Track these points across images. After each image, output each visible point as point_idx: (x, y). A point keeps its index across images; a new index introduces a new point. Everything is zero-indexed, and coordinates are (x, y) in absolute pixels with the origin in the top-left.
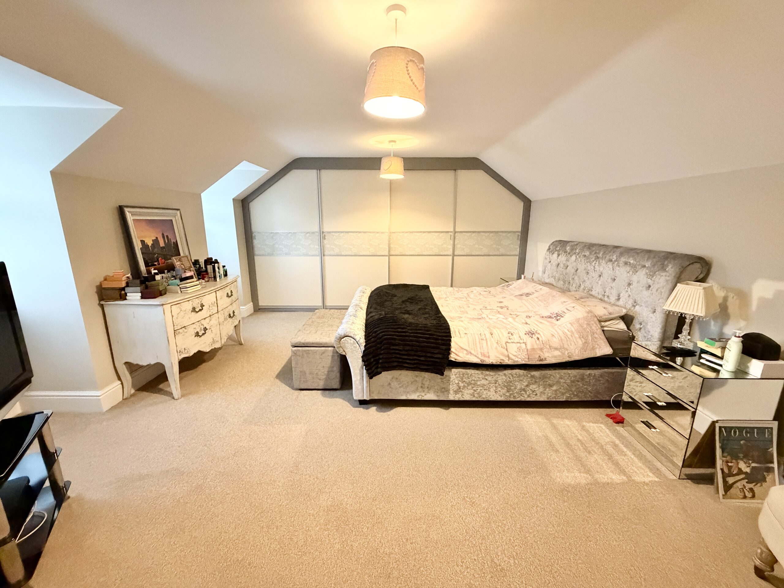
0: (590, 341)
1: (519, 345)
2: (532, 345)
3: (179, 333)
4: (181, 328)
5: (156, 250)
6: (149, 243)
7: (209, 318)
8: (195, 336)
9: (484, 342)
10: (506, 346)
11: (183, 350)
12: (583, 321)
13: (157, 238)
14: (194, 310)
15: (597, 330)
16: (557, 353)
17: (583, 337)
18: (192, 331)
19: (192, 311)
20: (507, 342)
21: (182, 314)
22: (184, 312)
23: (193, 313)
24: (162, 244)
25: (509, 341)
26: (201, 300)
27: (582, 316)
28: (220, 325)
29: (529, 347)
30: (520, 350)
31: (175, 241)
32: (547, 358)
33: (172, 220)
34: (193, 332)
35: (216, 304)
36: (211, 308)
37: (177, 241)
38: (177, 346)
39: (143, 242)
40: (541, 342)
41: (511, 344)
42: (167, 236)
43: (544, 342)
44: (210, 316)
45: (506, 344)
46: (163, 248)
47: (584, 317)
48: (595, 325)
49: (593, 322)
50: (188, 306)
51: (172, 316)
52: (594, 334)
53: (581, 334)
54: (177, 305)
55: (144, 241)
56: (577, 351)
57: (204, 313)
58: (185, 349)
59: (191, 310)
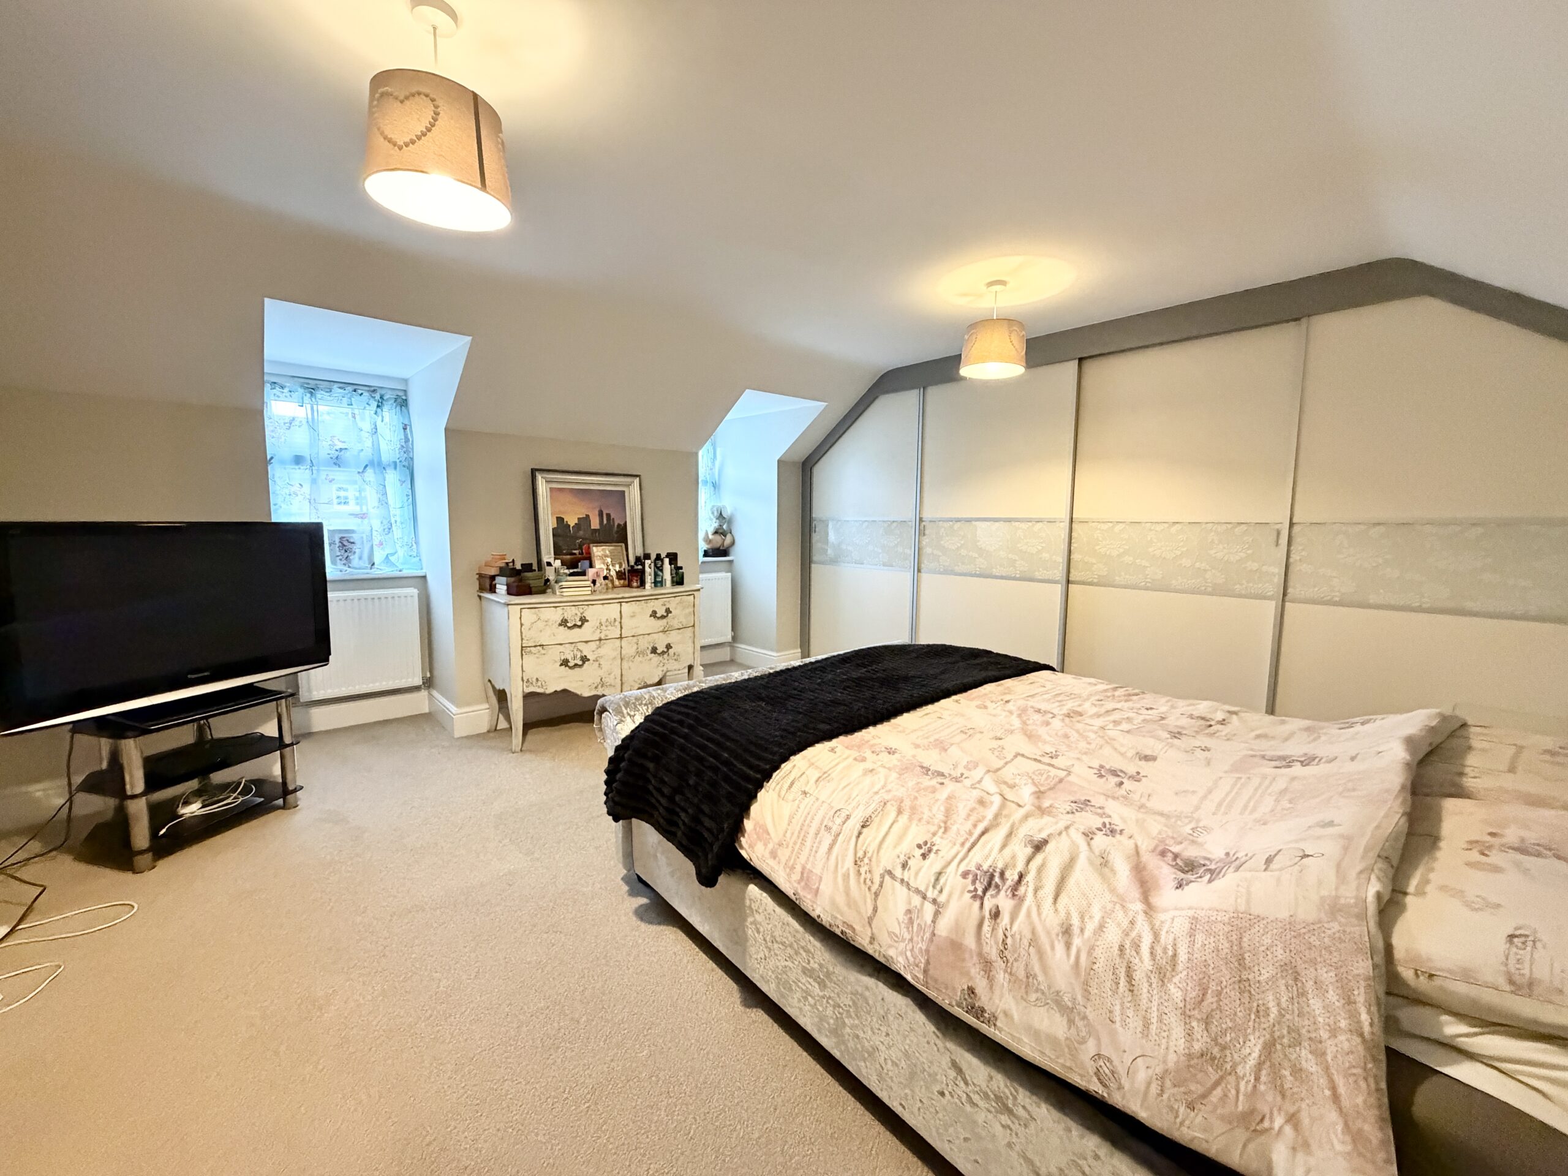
0: (1246, 1069)
1: (917, 900)
2: (958, 927)
3: (530, 652)
4: (535, 646)
5: (581, 533)
6: (572, 521)
7: (598, 642)
8: (561, 665)
9: (827, 840)
10: (881, 886)
11: (534, 680)
12: (1267, 940)
13: (588, 516)
14: (564, 623)
15: (1334, 1032)
16: (1051, 1023)
17: (1207, 1022)
18: (556, 654)
19: (560, 625)
20: (890, 873)
21: (540, 624)
22: (545, 623)
23: (562, 628)
24: (595, 524)
25: (898, 872)
26: (582, 611)
27: (1284, 914)
28: (622, 659)
29: (944, 927)
30: (911, 921)
31: (622, 523)
32: (1001, 1017)
33: (624, 492)
34: (558, 658)
35: (617, 623)
36: (603, 628)
37: (626, 523)
38: (523, 671)
39: (560, 520)
40: (1001, 936)
41: (897, 884)
42: (608, 515)
43: (1009, 941)
44: (600, 640)
45: (882, 876)
46: (595, 530)
47: (1290, 924)
48: (1332, 996)
49: (1328, 976)
50: (556, 615)
51: (522, 625)
52: (1297, 1043)
53: (1210, 998)
54: (533, 610)
55: (562, 519)
56: (1142, 1076)
57: (586, 632)
58: (537, 680)
59: (560, 621)
